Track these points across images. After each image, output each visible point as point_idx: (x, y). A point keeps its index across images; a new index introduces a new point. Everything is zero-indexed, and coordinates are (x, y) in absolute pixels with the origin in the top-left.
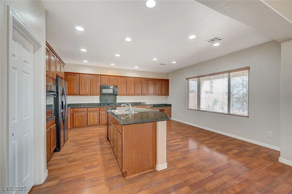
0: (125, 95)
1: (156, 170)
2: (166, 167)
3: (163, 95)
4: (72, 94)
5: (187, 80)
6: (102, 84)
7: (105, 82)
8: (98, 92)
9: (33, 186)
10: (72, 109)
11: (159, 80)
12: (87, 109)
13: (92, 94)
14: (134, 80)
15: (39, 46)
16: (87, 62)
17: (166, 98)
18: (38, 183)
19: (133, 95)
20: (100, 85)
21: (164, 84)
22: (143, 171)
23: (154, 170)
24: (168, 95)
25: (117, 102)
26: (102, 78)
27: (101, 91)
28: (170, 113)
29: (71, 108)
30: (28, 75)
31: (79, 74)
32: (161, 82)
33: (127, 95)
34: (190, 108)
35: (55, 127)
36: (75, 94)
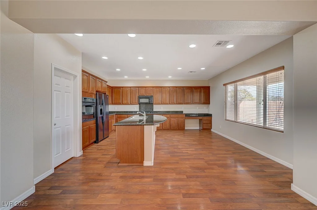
0: (160, 104)
1: (143, 165)
2: (153, 165)
3: (202, 104)
4: (117, 103)
5: (225, 87)
6: (140, 94)
7: (143, 92)
8: (137, 101)
9: (72, 157)
10: (116, 116)
11: (197, 88)
12: (127, 115)
13: (132, 103)
14: (168, 90)
15: (75, 77)
16: (127, 77)
17: (208, 107)
18: (75, 156)
19: (168, 104)
20: (138, 95)
21: (204, 92)
22: (132, 163)
23: (142, 164)
24: (209, 104)
25: (154, 111)
26: (140, 90)
27: (139, 101)
28: (210, 124)
29: (116, 114)
30: (69, 94)
31: (122, 87)
32: (200, 90)
33: (162, 104)
34: (228, 118)
35: (95, 126)
36: (120, 103)
